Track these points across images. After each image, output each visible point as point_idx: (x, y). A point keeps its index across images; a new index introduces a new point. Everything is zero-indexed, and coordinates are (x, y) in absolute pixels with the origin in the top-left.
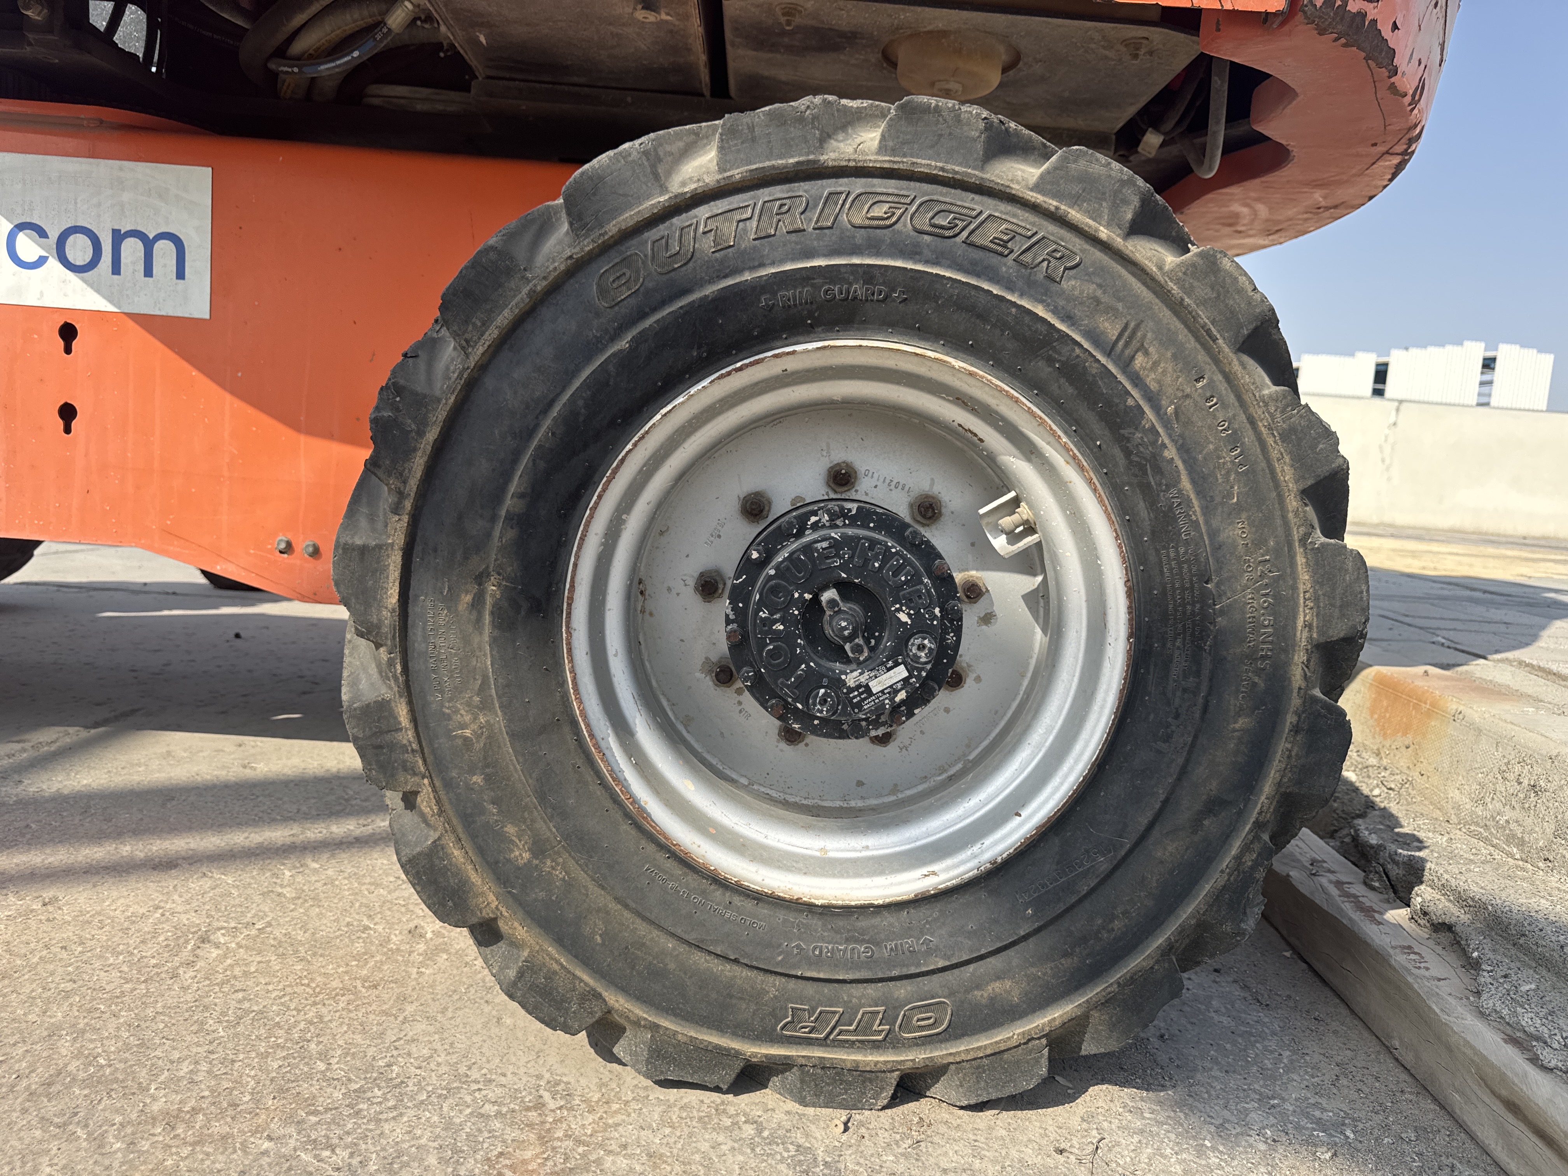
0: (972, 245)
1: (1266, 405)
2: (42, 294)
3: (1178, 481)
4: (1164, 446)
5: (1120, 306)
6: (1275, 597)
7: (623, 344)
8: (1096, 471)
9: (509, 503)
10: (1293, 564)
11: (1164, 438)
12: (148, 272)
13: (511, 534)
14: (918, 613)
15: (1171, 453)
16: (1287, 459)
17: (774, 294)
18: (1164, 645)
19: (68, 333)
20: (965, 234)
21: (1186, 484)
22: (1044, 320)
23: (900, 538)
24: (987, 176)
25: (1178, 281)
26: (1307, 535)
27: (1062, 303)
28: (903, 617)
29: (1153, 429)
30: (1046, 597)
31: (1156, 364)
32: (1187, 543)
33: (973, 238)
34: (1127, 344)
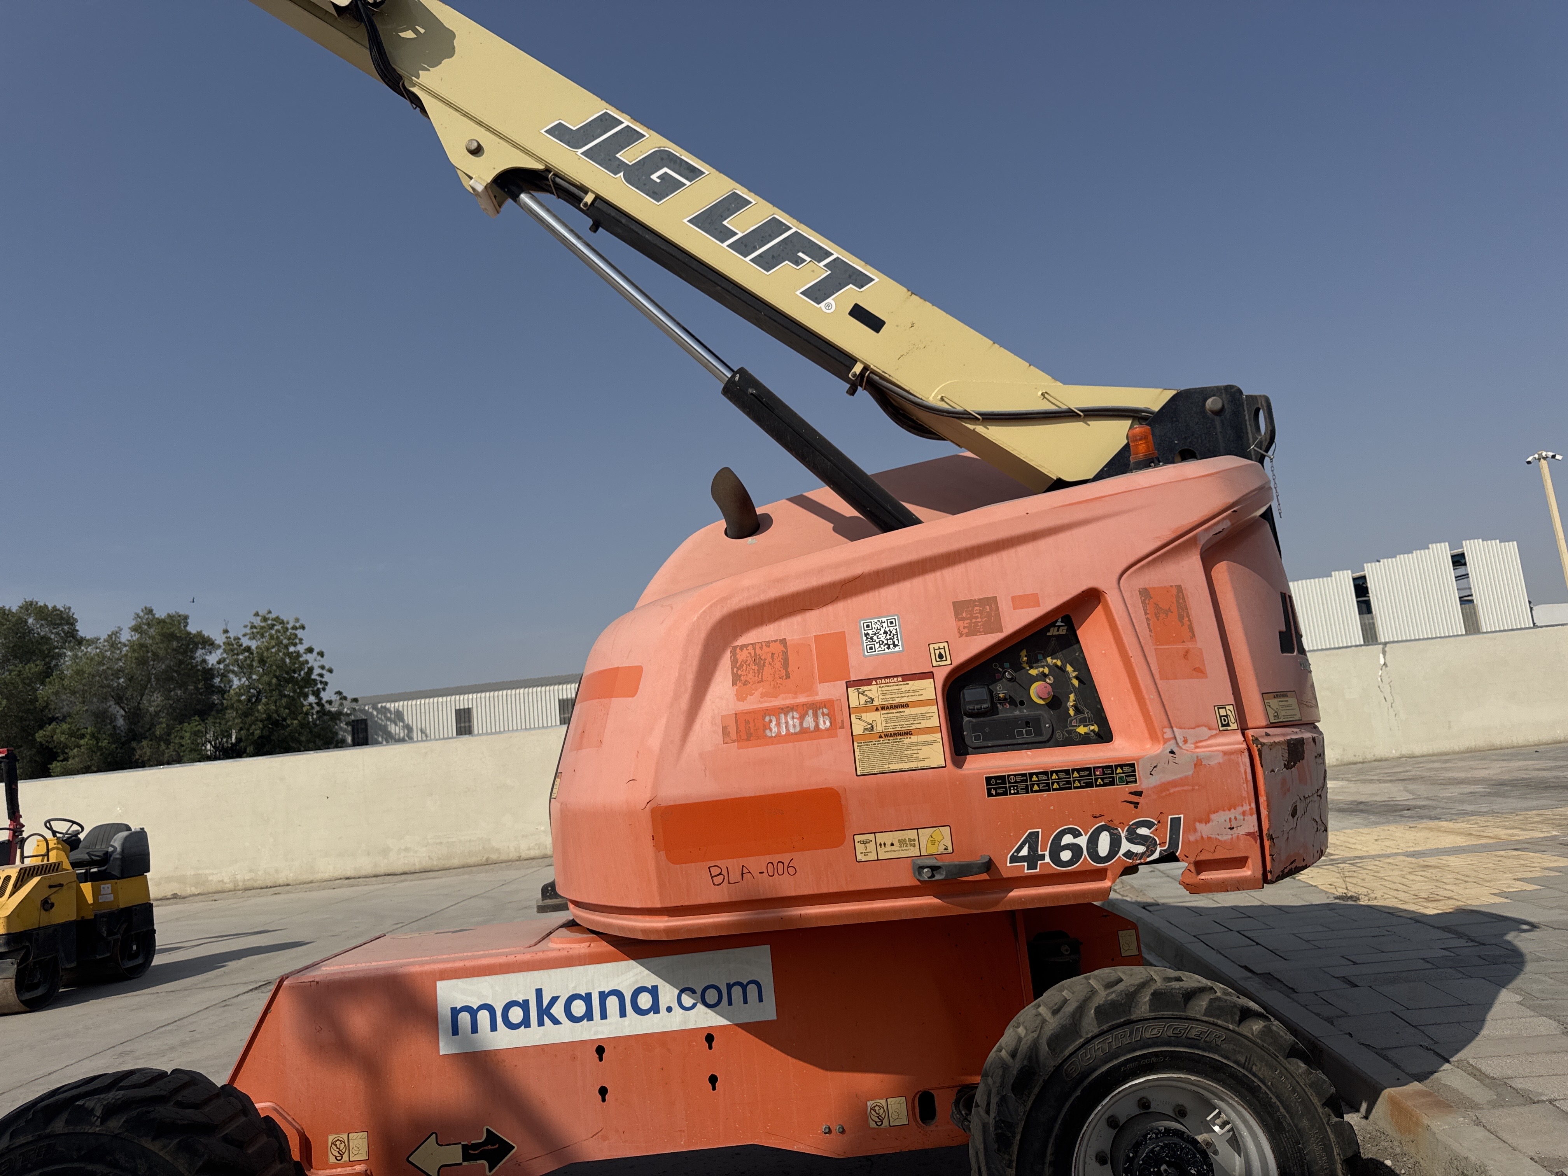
0: (1188, 1038)
1: (1301, 1076)
2: (696, 1022)
3: (1279, 1110)
4: (1271, 1098)
5: (1243, 1050)
6: (1324, 1145)
7: (1078, 1093)
8: (1250, 1108)
9: (1049, 1158)
10: (1327, 1132)
11: (1271, 1095)
12: (745, 1002)
13: (1052, 1169)
14: (1198, 1169)
15: (1274, 1100)
16: (1314, 1094)
17: (1126, 1067)
18: (1290, 1170)
19: (710, 1039)
20: (1185, 1034)
21: (1282, 1110)
22: (1219, 1061)
23: (1183, 1139)
24: (1187, 1014)
25: (1260, 1038)
26: (1329, 1120)
27: (1223, 1053)
28: (1193, 1172)
29: (1266, 1092)
30: (1236, 1140)
31: (1260, 1069)
32: (1288, 1131)
33: (1188, 1036)
34: (1249, 1063)
